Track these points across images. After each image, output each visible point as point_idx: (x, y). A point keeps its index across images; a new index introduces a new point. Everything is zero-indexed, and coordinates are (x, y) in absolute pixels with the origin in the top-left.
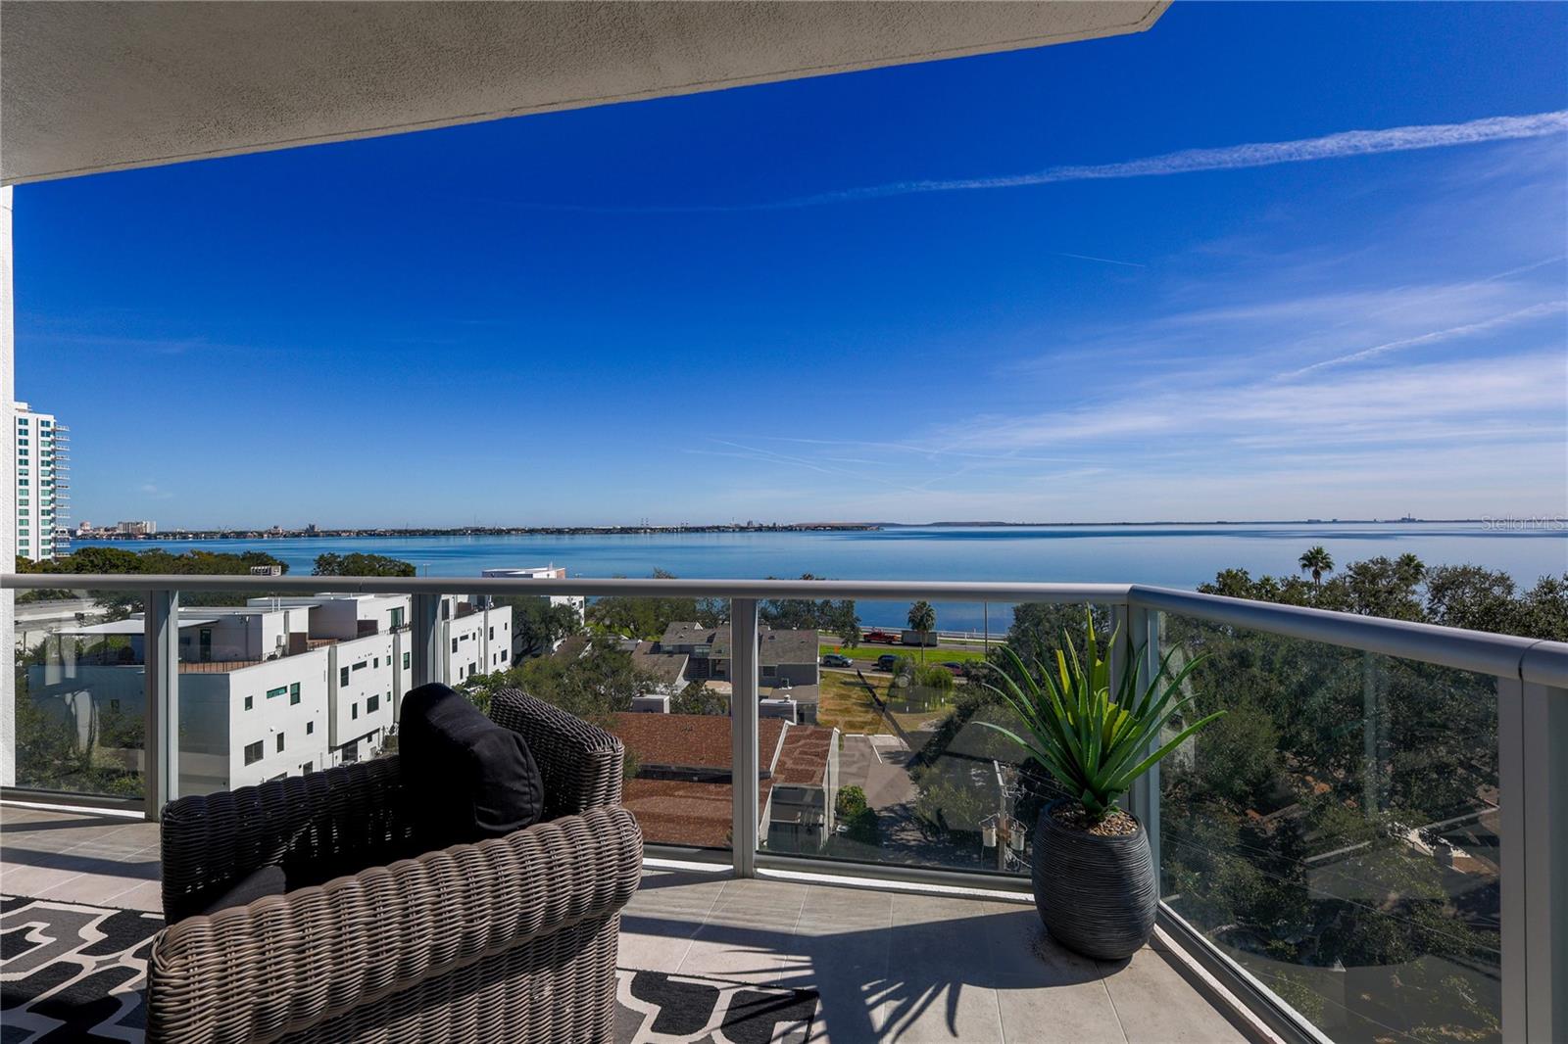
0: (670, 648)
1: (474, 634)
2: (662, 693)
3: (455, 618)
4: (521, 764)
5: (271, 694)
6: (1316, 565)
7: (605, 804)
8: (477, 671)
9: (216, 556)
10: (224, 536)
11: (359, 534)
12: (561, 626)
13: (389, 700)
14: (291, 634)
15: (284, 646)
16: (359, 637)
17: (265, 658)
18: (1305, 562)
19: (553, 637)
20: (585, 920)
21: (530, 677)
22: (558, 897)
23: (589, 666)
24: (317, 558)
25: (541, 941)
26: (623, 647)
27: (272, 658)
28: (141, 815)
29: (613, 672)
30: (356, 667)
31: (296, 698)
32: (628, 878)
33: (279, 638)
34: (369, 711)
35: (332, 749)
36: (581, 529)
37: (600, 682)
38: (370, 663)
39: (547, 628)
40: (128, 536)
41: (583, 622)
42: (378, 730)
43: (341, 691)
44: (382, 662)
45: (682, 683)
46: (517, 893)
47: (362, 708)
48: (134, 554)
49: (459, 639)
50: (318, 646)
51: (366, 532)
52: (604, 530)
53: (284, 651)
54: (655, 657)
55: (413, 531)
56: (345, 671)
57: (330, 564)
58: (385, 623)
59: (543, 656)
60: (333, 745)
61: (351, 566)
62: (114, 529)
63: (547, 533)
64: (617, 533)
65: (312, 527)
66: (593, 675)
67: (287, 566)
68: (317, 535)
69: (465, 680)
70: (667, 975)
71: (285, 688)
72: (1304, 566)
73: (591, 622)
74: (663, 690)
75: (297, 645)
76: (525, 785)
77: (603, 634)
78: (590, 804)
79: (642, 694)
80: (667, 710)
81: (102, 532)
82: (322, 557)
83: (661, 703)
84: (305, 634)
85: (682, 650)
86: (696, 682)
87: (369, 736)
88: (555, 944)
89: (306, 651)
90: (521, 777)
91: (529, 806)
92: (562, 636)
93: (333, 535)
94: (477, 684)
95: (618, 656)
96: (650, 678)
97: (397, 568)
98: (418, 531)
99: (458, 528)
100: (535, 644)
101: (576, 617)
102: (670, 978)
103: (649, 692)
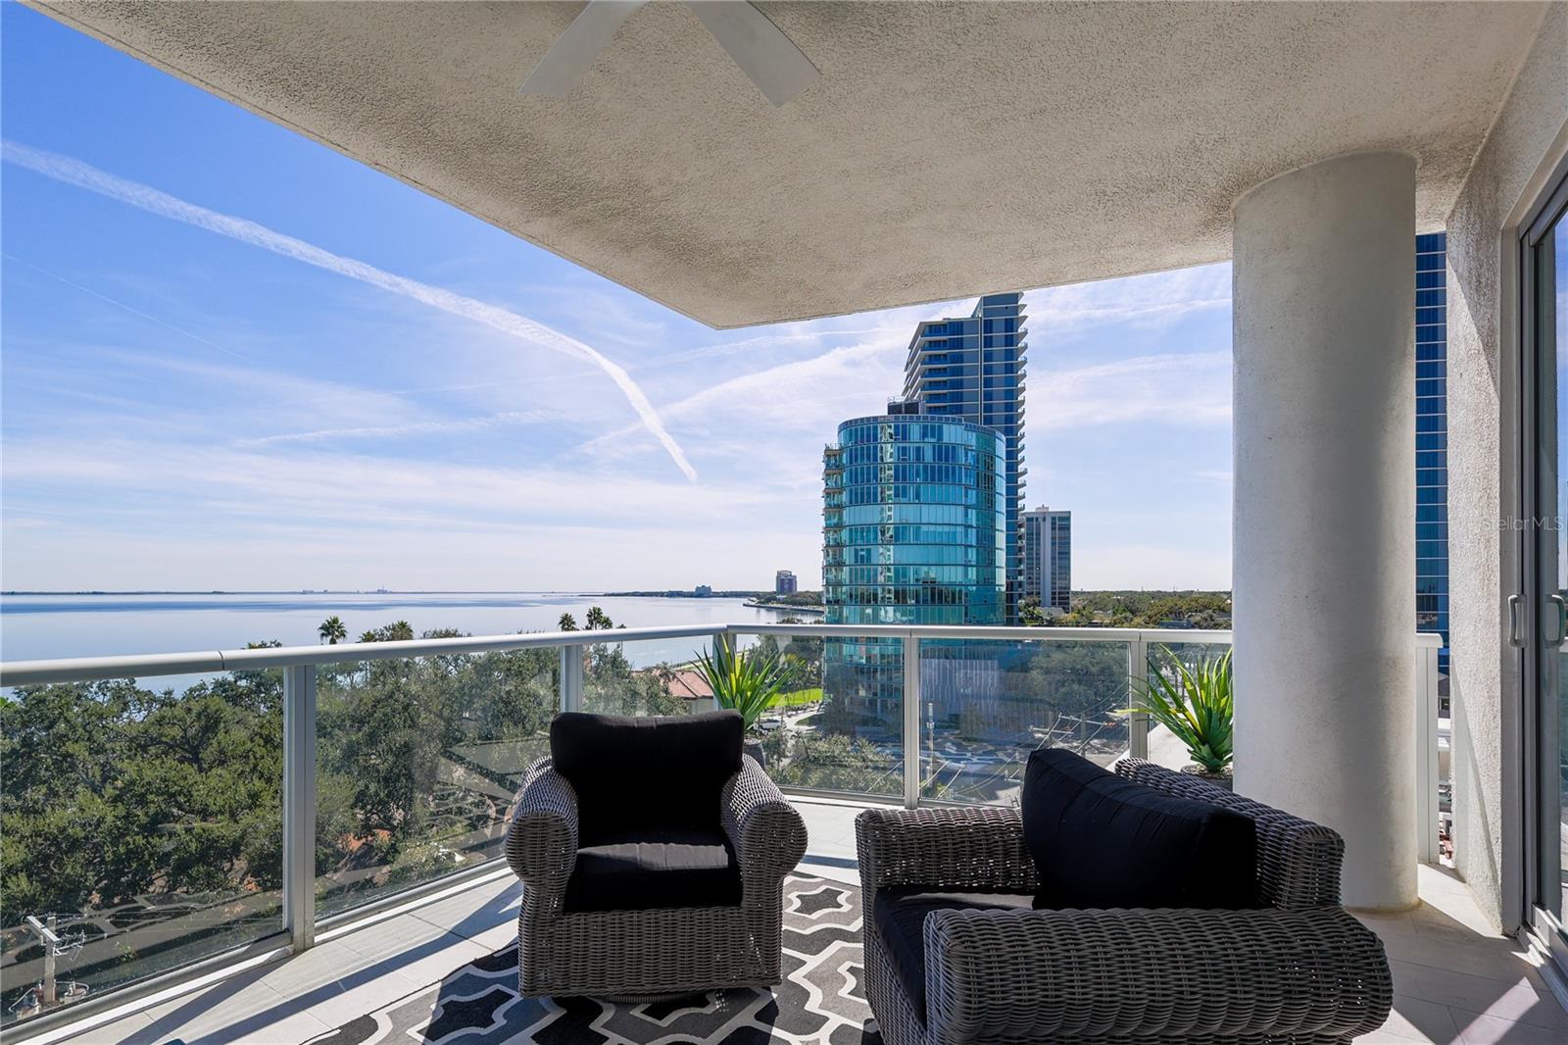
6: (333, 634)
18: (323, 631)
72: (323, 635)
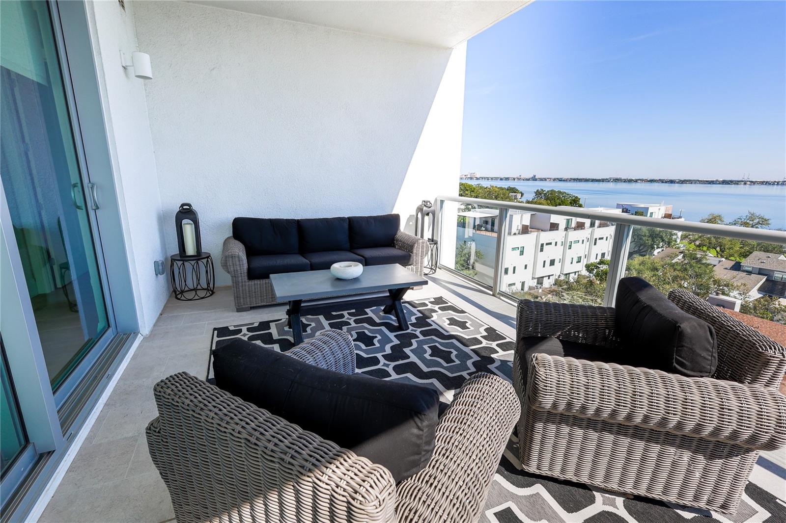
0: (750, 269)
1: (607, 238)
2: (735, 297)
3: (598, 227)
4: (709, 342)
5: (513, 249)
7: (765, 385)
8: (605, 257)
9: (498, 188)
10: (501, 179)
11: (554, 180)
12: (663, 241)
13: (560, 262)
14: (523, 225)
15: (519, 230)
16: (550, 230)
17: (512, 234)
19: (656, 246)
20: (737, 444)
21: (637, 267)
22: (725, 426)
23: (679, 268)
24: (536, 191)
25: (702, 440)
26: (708, 262)
27: (515, 234)
28: (491, 293)
29: (697, 276)
30: (547, 244)
31: (522, 253)
32: (780, 438)
33: (518, 226)
34: (550, 265)
35: (533, 278)
36: (687, 181)
37: (685, 279)
38: (554, 244)
39: (653, 241)
40: (471, 178)
41: (678, 241)
42: (553, 275)
43: (540, 254)
44: (559, 244)
45: (754, 294)
46: (697, 411)
47: (548, 263)
48: (473, 186)
49: (598, 239)
50: (533, 232)
51: (558, 179)
52: (706, 181)
53: (519, 232)
54: (735, 273)
55: (581, 179)
56: (542, 245)
57: (541, 194)
58: (562, 226)
59: (647, 256)
60: (534, 276)
61: (550, 196)
62: (467, 175)
63: (663, 182)
64: (719, 184)
65: (535, 176)
66: (680, 274)
67: (523, 194)
68: (536, 180)
69: (598, 260)
70: (777, 498)
71: (518, 248)
73: (686, 241)
74: (737, 296)
75: (525, 230)
76: (709, 356)
77: (694, 250)
78: (754, 381)
79: (717, 294)
80: (737, 309)
81: (464, 176)
82: (538, 191)
83: (734, 304)
84: (528, 226)
85: (761, 272)
86: (770, 296)
87: (549, 277)
88: (711, 446)
89: (528, 233)
90: (708, 350)
91: (709, 367)
92: (662, 247)
93: (543, 180)
94: (605, 264)
95: (703, 267)
96: (727, 285)
97: (570, 198)
98: (583, 179)
99: (605, 178)
100: (642, 249)
101: (674, 237)
102: (777, 500)
103: (723, 294)
